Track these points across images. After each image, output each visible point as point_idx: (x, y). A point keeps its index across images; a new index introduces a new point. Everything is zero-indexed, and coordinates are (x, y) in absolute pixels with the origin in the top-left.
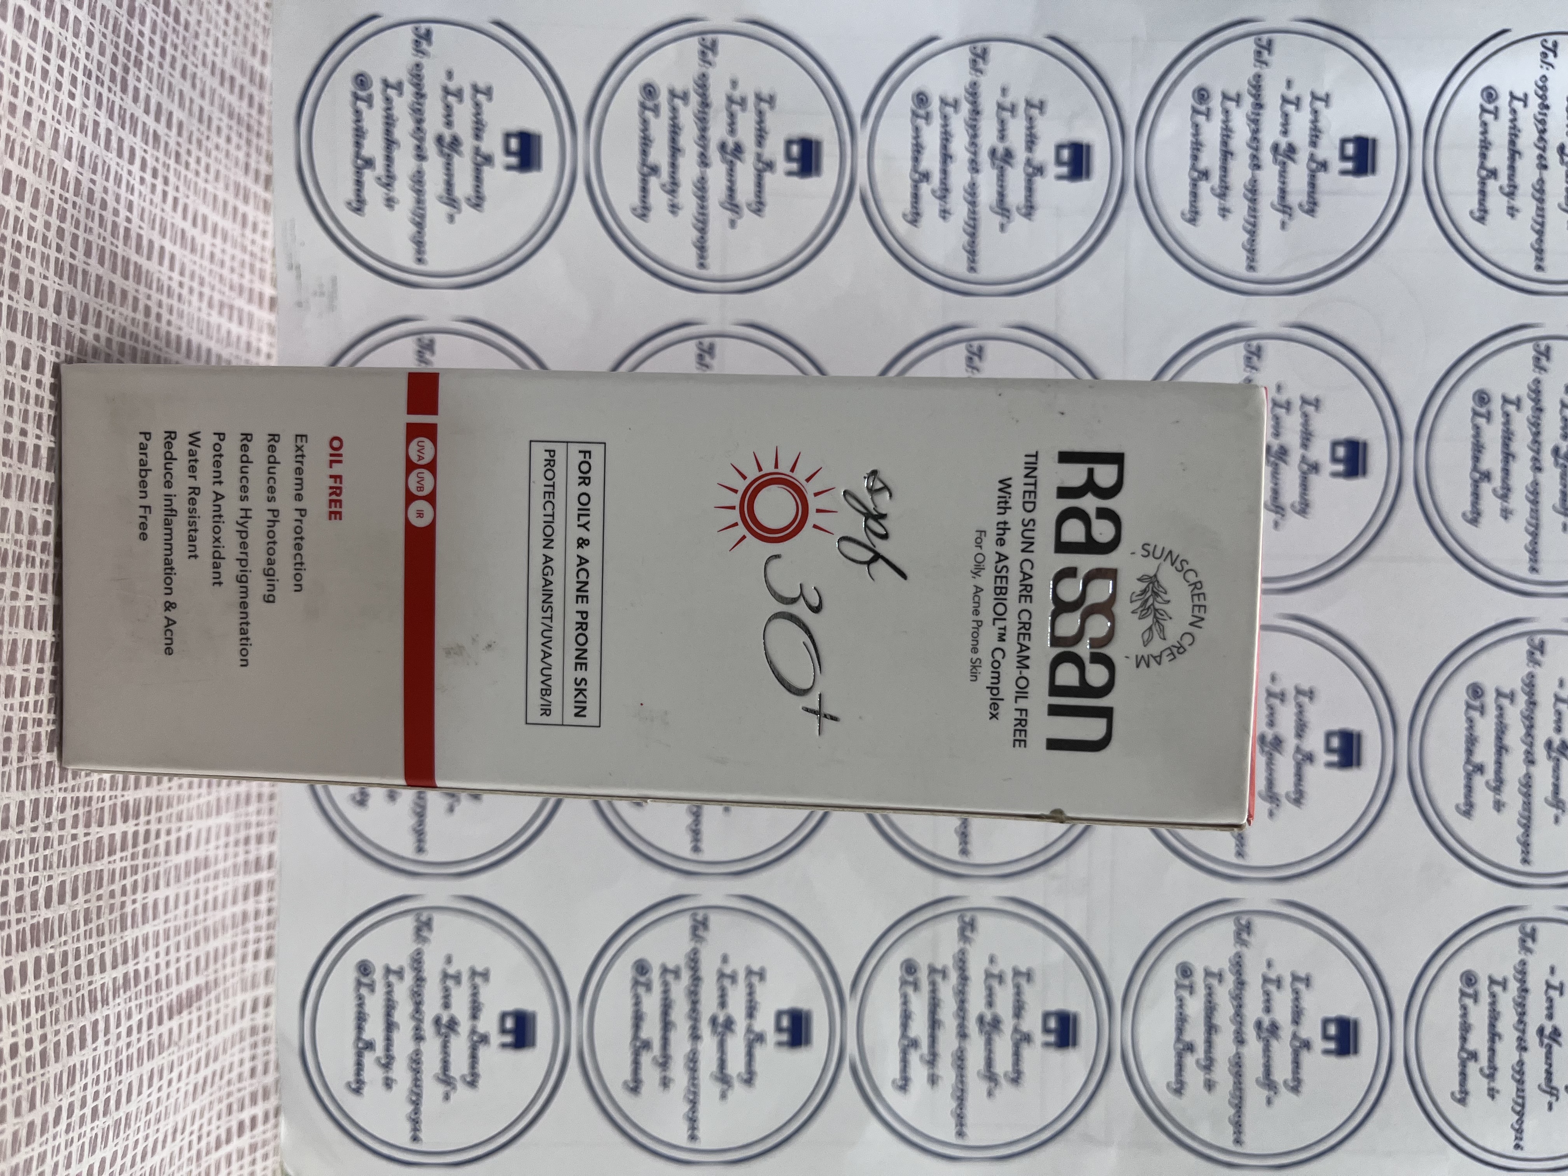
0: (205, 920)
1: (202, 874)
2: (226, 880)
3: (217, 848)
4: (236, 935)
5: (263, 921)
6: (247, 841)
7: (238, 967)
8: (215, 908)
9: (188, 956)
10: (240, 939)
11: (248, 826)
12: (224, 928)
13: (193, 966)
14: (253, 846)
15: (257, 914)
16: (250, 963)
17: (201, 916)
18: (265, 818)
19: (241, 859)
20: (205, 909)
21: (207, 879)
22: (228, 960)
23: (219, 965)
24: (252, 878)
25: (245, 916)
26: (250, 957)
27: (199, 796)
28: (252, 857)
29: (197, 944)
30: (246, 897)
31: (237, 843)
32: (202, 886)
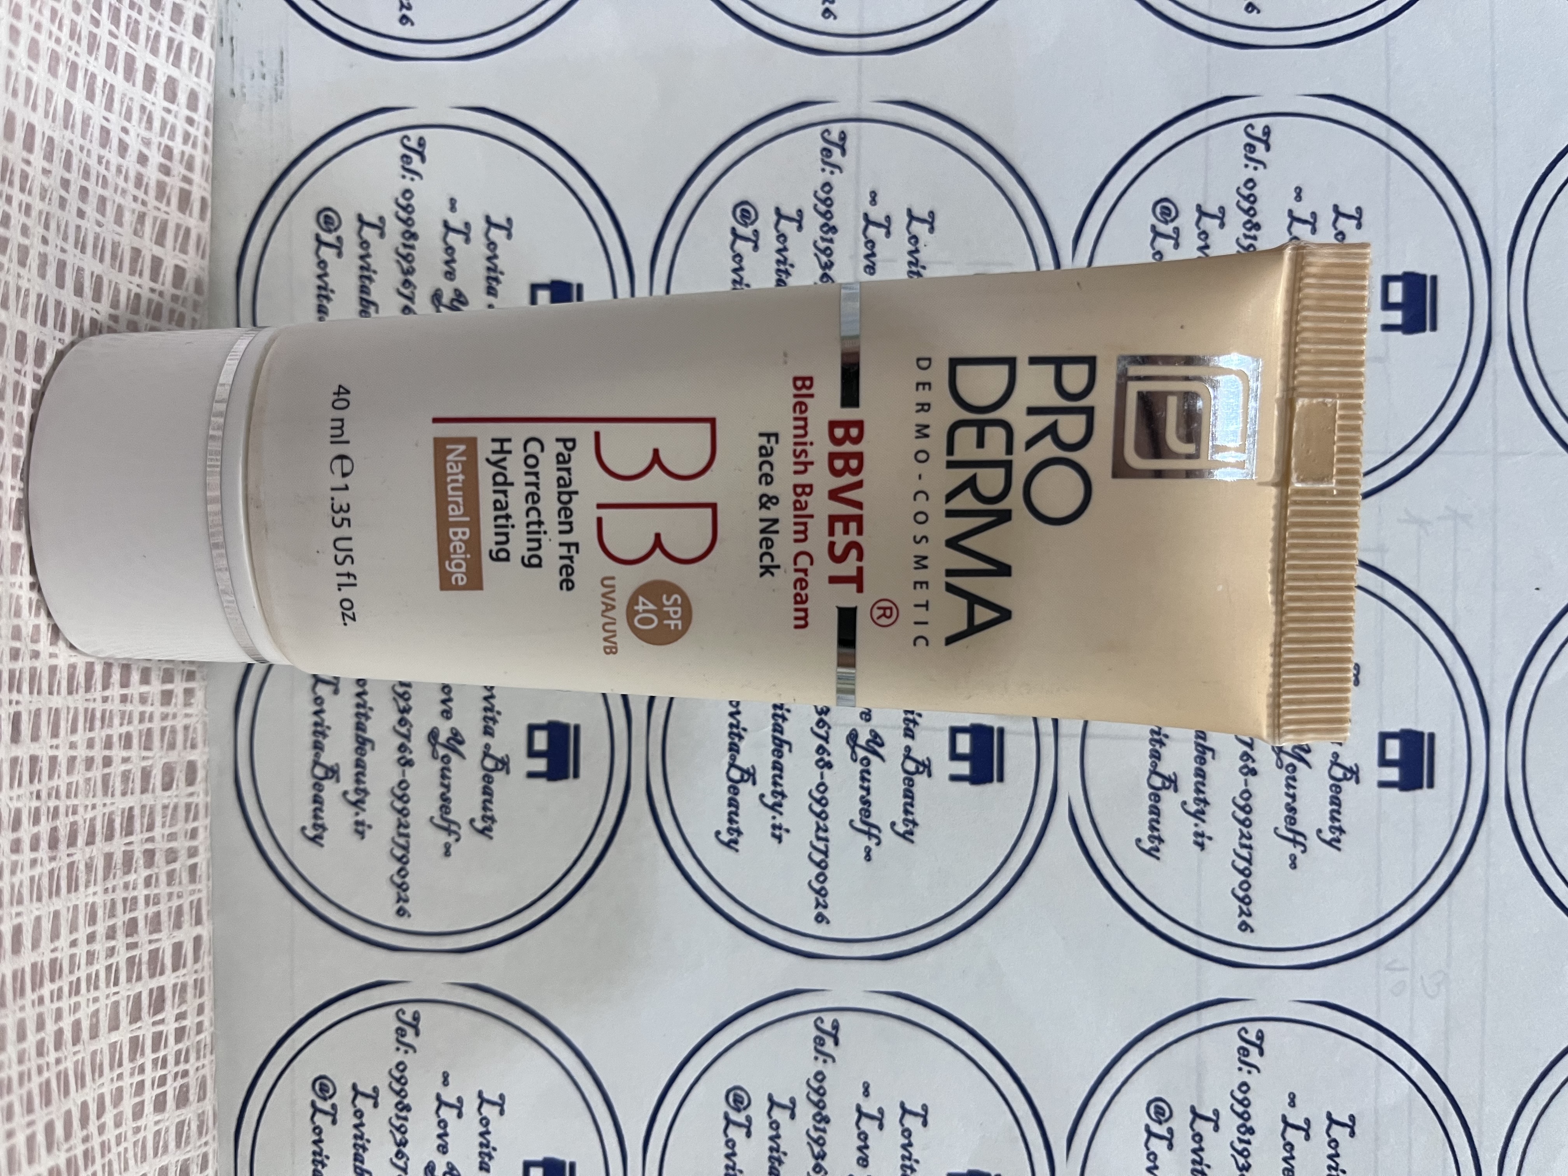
0: (58, 1061)
1: (47, 989)
2: (93, 994)
3: (74, 944)
4: (120, 1077)
5: (171, 1049)
6: (132, 927)
7: (128, 1125)
8: (76, 1040)
9: (31, 1124)
10: (128, 1082)
11: (131, 904)
12: (97, 1070)
13: (41, 1138)
14: (143, 934)
15: (158, 1040)
16: (150, 1115)
17: (52, 1056)
18: (163, 889)
19: (121, 957)
20: (58, 1046)
21: (58, 995)
22: (109, 1118)
23: (93, 1127)
24: (145, 986)
25: (135, 1044)
26: (149, 1108)
27: (34, 862)
28: (143, 953)
29: (48, 1102)
30: (135, 1017)
31: (111, 934)
32: (49, 1008)
